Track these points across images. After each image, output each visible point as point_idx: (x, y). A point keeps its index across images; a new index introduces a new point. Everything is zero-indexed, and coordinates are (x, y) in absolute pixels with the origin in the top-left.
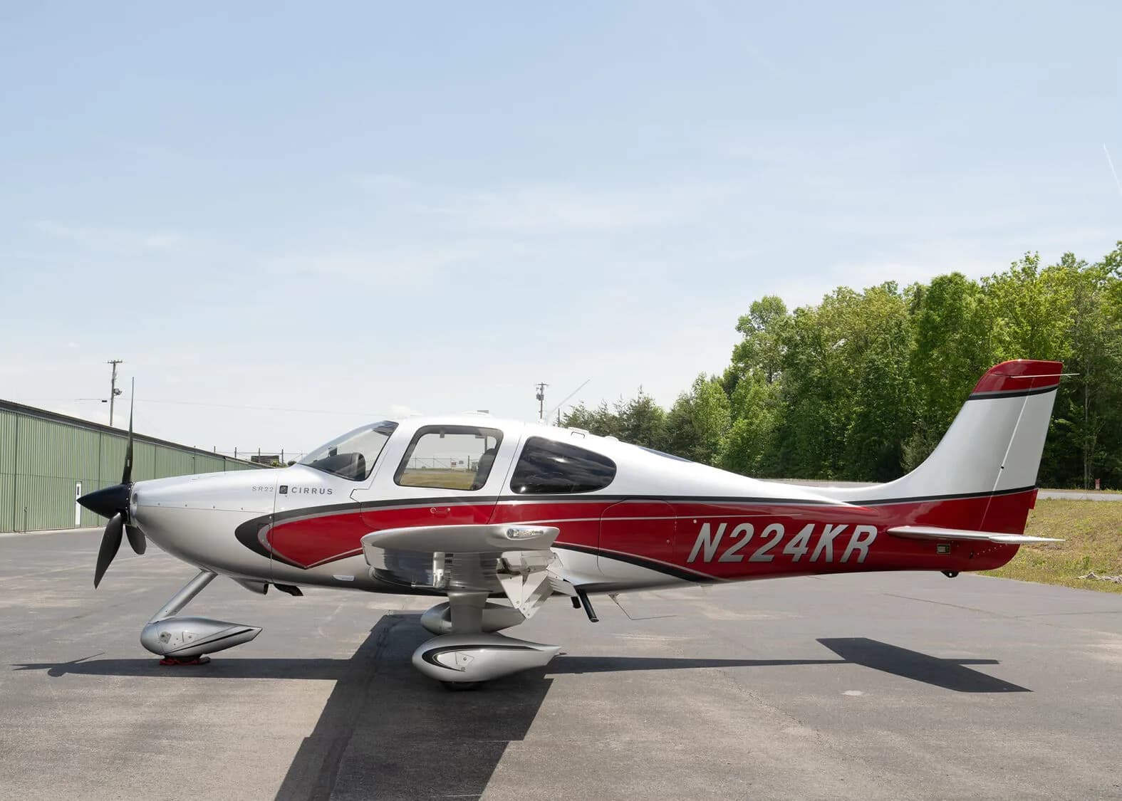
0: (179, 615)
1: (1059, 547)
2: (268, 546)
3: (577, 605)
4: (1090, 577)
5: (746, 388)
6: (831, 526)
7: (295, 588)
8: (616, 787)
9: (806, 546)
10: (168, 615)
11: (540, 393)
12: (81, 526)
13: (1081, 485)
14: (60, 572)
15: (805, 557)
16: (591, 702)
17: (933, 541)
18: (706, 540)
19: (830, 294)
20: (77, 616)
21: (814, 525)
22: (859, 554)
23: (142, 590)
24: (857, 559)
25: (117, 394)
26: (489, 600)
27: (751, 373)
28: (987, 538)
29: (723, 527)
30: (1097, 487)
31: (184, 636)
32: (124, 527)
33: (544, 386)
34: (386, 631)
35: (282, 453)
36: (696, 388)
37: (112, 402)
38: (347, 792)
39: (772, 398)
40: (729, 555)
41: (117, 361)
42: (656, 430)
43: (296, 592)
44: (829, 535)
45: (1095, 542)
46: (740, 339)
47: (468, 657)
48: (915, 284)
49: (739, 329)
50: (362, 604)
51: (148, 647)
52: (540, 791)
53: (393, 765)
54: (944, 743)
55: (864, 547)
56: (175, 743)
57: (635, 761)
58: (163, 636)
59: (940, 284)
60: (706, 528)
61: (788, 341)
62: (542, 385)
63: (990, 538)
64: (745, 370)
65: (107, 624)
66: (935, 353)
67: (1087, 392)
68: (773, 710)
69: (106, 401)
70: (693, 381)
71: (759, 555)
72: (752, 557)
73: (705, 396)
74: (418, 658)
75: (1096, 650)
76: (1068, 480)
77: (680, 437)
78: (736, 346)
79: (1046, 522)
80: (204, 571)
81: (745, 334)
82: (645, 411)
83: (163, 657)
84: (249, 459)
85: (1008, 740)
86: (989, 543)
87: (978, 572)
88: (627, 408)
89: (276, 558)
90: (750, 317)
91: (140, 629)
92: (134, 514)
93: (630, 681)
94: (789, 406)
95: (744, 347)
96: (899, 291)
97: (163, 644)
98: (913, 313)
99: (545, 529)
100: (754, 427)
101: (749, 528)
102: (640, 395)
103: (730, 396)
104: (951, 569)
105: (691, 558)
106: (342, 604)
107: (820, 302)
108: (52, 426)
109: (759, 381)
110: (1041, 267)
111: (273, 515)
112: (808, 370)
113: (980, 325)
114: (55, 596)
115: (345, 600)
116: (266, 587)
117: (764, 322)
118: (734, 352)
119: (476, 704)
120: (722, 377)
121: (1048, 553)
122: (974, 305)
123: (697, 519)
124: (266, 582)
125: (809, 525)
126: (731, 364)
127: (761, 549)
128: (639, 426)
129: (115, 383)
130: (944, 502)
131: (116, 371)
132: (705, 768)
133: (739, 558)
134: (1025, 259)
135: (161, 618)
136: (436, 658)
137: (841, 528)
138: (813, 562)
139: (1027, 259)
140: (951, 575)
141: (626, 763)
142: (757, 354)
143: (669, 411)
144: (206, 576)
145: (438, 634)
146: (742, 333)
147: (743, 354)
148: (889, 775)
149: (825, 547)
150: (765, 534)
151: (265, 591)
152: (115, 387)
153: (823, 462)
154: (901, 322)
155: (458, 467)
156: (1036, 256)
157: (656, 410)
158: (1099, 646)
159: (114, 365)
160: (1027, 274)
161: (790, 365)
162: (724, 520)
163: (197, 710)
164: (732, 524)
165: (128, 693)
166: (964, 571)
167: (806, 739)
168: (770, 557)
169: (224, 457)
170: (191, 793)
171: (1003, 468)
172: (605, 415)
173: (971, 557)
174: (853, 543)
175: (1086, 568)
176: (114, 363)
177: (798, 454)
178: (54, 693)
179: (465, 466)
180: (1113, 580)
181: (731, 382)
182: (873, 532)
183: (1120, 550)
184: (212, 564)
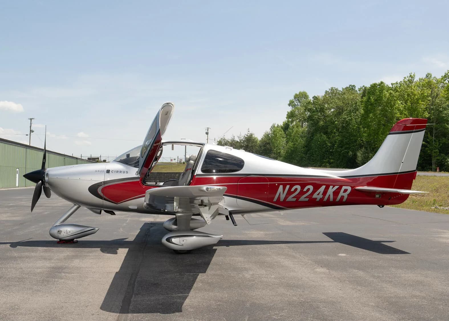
0: (65, 223)
1: (423, 195)
2: (102, 195)
3: (228, 219)
4: (436, 208)
5: (292, 130)
6: (332, 186)
7: (112, 212)
8: (249, 293)
9: (322, 195)
10: (60, 223)
11: (207, 131)
12: (18, 187)
13: (431, 170)
14: (12, 206)
15: (321, 199)
16: (235, 258)
17: (374, 193)
18: (281, 192)
19: (328, 90)
20: (21, 224)
21: (325, 186)
22: (343, 198)
23: (46, 213)
24: (342, 201)
25: (32, 132)
26: (193, 217)
27: (294, 123)
28: (397, 191)
29: (288, 187)
30: (438, 170)
31: (67, 231)
32: (42, 187)
33: (209, 129)
34: (149, 229)
35: (101, 157)
36: (271, 130)
37: (30, 135)
38: (140, 294)
39: (303, 134)
40: (290, 198)
41: (32, 118)
42: (255, 147)
43: (113, 214)
44: (331, 190)
45: (438, 193)
46: (290, 109)
47: (184, 240)
48: (363, 86)
49: (289, 105)
50: (137, 219)
51: (52, 236)
52: (218, 294)
53: (157, 284)
54: (381, 275)
55: (346, 195)
56: (67, 275)
57: (255, 282)
58: (59, 231)
59: (374, 86)
60: (281, 187)
61: (309, 110)
62: (208, 128)
63: (398, 191)
64: (292, 122)
65: (34, 227)
66: (371, 115)
67: (434, 132)
68: (310, 261)
69: (28, 135)
70: (270, 127)
71: (303, 198)
72: (300, 199)
73: (275, 133)
74: (164, 240)
75: (441, 237)
76: (425, 168)
77: (265, 150)
78: (288, 112)
79: (417, 185)
80: (75, 205)
81: (292, 107)
82: (250, 139)
83: (59, 240)
84: (87, 159)
85: (407, 274)
86: (398, 194)
87: (390, 206)
88: (243, 138)
89: (105, 199)
90: (294, 100)
91: (48, 228)
92: (47, 181)
93: (251, 250)
94: (310, 137)
95: (291, 112)
96: (357, 89)
97: (59, 235)
98: (363, 98)
99: (221, 188)
100: (296, 146)
101: (299, 187)
102: (248, 133)
103: (286, 133)
104: (381, 204)
105: (275, 200)
106: (129, 219)
107: (323, 94)
108: (6, 145)
109: (298, 127)
110: (416, 79)
111: (104, 182)
112: (318, 122)
113: (390, 103)
114: (11, 215)
115: (130, 217)
116: (101, 211)
117: (300, 102)
118: (287, 115)
119: (188, 259)
120: (282, 125)
121: (419, 198)
122: (388, 95)
123: (277, 183)
124: (101, 209)
125: (323, 186)
126: (286, 120)
127: (291, 196)
128: (248, 145)
129: (31, 128)
130: (379, 176)
131: (32, 123)
132: (284, 285)
133: (295, 199)
134: (409, 76)
135: (58, 224)
136: (171, 240)
137: (336, 187)
138: (325, 201)
139: (411, 76)
140: (381, 206)
141: (252, 282)
142: (297, 116)
143: (260, 139)
144: (76, 207)
145: (170, 231)
146: (291, 107)
147: (291, 115)
148: (359, 288)
149: (329, 195)
150: (305, 190)
151: (100, 213)
152: (31, 129)
153: (325, 160)
154: (357, 102)
155: (173, 161)
156: (414, 75)
157: (255, 138)
158: (442, 236)
159: (31, 120)
160: (410, 82)
161: (311, 120)
162: (288, 184)
163: (75, 262)
164: (292, 186)
165: (47, 255)
166: (387, 205)
167: (324, 273)
168: (307, 199)
169: (77, 158)
170: (76, 295)
171: (403, 162)
172: (234, 140)
173: (389, 199)
174: (341, 193)
175: (434, 204)
176: (31, 119)
177: (314, 157)
178: (16, 255)
179: (176, 161)
180: (445, 209)
181: (286, 127)
182: (349, 189)
183: (448, 196)
184: (79, 202)
